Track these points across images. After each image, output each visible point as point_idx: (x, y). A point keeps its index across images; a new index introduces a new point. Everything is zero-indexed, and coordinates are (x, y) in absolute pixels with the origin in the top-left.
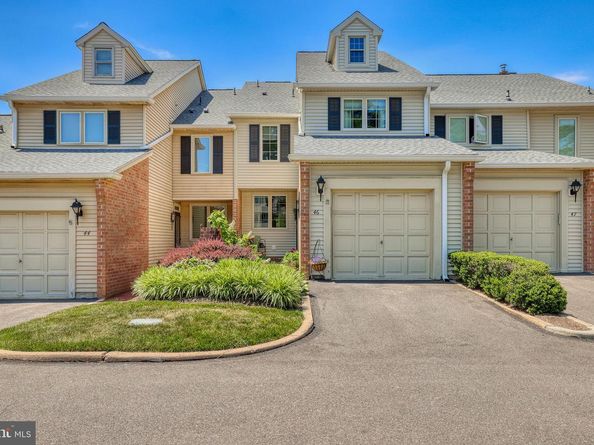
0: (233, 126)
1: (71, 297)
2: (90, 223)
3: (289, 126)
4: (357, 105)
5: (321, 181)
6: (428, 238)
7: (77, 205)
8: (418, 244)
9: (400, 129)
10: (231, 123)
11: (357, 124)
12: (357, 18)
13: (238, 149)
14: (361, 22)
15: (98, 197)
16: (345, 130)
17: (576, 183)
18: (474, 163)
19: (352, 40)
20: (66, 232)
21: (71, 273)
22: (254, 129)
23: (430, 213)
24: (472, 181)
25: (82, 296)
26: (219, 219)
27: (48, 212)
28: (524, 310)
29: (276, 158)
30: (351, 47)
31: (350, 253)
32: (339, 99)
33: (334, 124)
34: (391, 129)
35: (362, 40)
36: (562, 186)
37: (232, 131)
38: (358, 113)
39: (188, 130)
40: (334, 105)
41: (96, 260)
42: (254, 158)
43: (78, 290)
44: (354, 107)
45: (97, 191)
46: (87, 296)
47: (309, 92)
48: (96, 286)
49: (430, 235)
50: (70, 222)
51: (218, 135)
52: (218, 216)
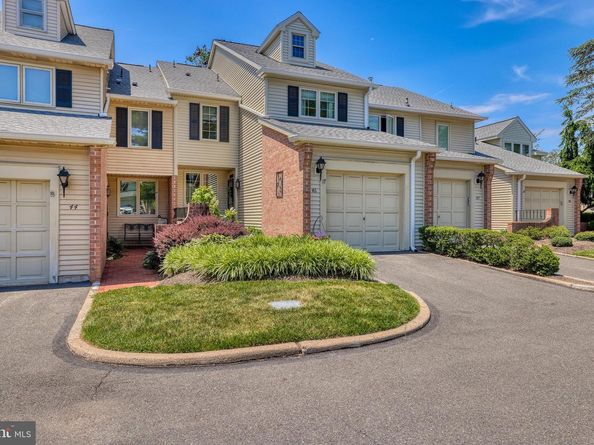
0: (175, 102)
1: (52, 281)
2: (80, 194)
3: (228, 108)
4: (311, 95)
5: (321, 161)
6: (398, 216)
7: (63, 173)
8: (391, 220)
9: (346, 121)
10: (171, 99)
11: (312, 113)
12: (299, 18)
13: (177, 126)
14: (302, 21)
15: (92, 165)
16: (302, 116)
17: (481, 175)
18: (435, 154)
19: (294, 37)
20: (45, 205)
21: (53, 254)
22: (194, 108)
23: (401, 194)
24: (433, 169)
25: (68, 280)
26: (206, 196)
27: (17, 181)
28: (534, 273)
29: (215, 138)
30: (294, 43)
31: (340, 229)
32: (297, 88)
33: (293, 111)
34: (339, 120)
35: (302, 38)
36: (470, 175)
37: (172, 107)
38: (313, 103)
39: (125, 102)
40: (293, 92)
41: (88, 237)
42: (194, 136)
43: (62, 274)
44: (309, 97)
45: (92, 159)
46: (73, 280)
47: (271, 78)
48: (88, 267)
49: (401, 212)
50: (52, 194)
51: (158, 110)
52: (206, 192)
